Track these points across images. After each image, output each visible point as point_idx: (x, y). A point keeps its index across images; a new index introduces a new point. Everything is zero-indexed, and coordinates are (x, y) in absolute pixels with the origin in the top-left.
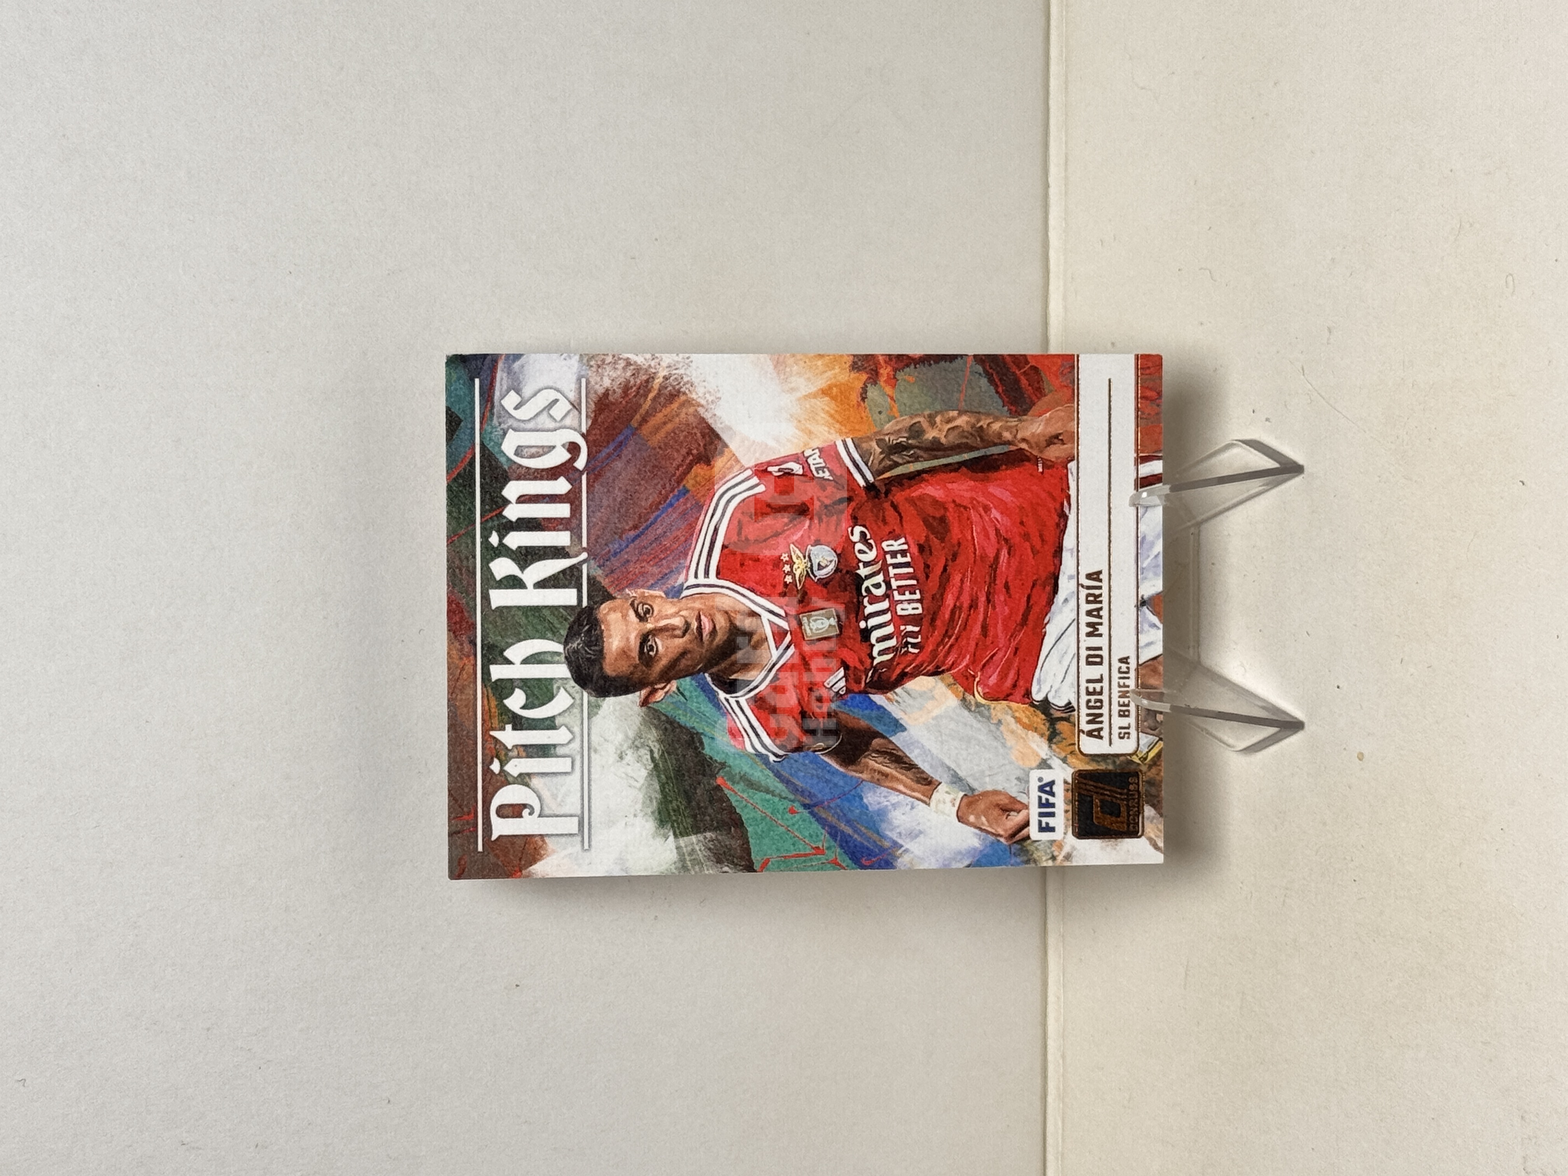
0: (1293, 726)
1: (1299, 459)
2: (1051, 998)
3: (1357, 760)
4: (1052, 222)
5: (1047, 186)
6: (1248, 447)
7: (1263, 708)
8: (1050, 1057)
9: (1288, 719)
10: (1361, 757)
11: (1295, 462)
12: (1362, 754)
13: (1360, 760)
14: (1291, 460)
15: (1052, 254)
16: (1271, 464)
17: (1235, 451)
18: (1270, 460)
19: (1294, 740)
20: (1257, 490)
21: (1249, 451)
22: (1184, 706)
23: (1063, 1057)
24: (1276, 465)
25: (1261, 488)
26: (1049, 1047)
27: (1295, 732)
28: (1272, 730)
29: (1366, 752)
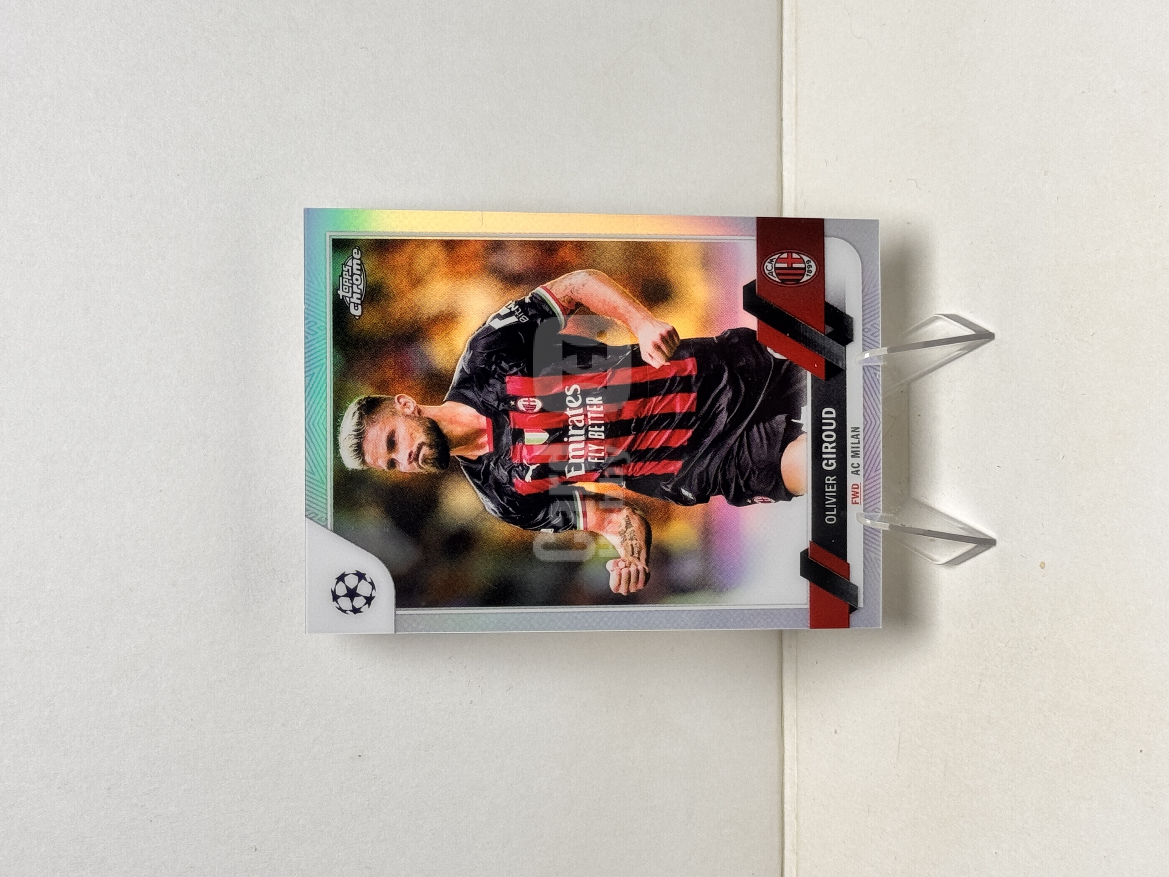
0: (987, 543)
1: (991, 329)
2: (787, 771)
3: (1040, 568)
4: (785, 148)
5: (782, 120)
6: (950, 320)
7: (961, 528)
8: (786, 819)
9: (982, 537)
10: (1043, 566)
11: (987, 331)
12: (1044, 563)
13: (1043, 568)
14: (985, 329)
15: (785, 173)
16: (968, 332)
17: (939, 323)
18: (966, 328)
19: (989, 554)
20: (956, 353)
21: (950, 322)
22: (900, 525)
23: (797, 818)
24: (973, 333)
25: (960, 352)
26: (785, 811)
27: (989, 548)
28: (971, 546)
29: (1046, 563)
